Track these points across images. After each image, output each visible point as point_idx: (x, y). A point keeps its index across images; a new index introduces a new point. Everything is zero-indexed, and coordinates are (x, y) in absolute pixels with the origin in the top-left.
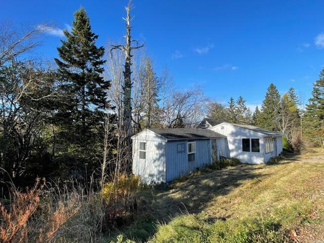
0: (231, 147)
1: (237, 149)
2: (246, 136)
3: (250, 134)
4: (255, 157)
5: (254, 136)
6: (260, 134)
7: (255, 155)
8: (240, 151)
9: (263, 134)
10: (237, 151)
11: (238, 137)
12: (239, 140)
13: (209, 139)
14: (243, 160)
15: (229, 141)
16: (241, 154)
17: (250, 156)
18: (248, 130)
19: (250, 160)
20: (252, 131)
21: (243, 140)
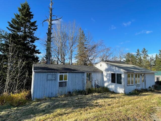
0: (105, 79)
1: (108, 80)
2: (114, 71)
3: (116, 70)
4: (118, 88)
5: (118, 71)
6: (122, 70)
7: (119, 86)
8: (110, 82)
9: (124, 71)
10: (108, 82)
11: (109, 72)
12: (110, 74)
13: (84, 72)
14: (112, 89)
15: (104, 75)
16: (111, 84)
17: (116, 87)
18: (114, 67)
19: (116, 89)
20: (117, 68)
21: (112, 74)
